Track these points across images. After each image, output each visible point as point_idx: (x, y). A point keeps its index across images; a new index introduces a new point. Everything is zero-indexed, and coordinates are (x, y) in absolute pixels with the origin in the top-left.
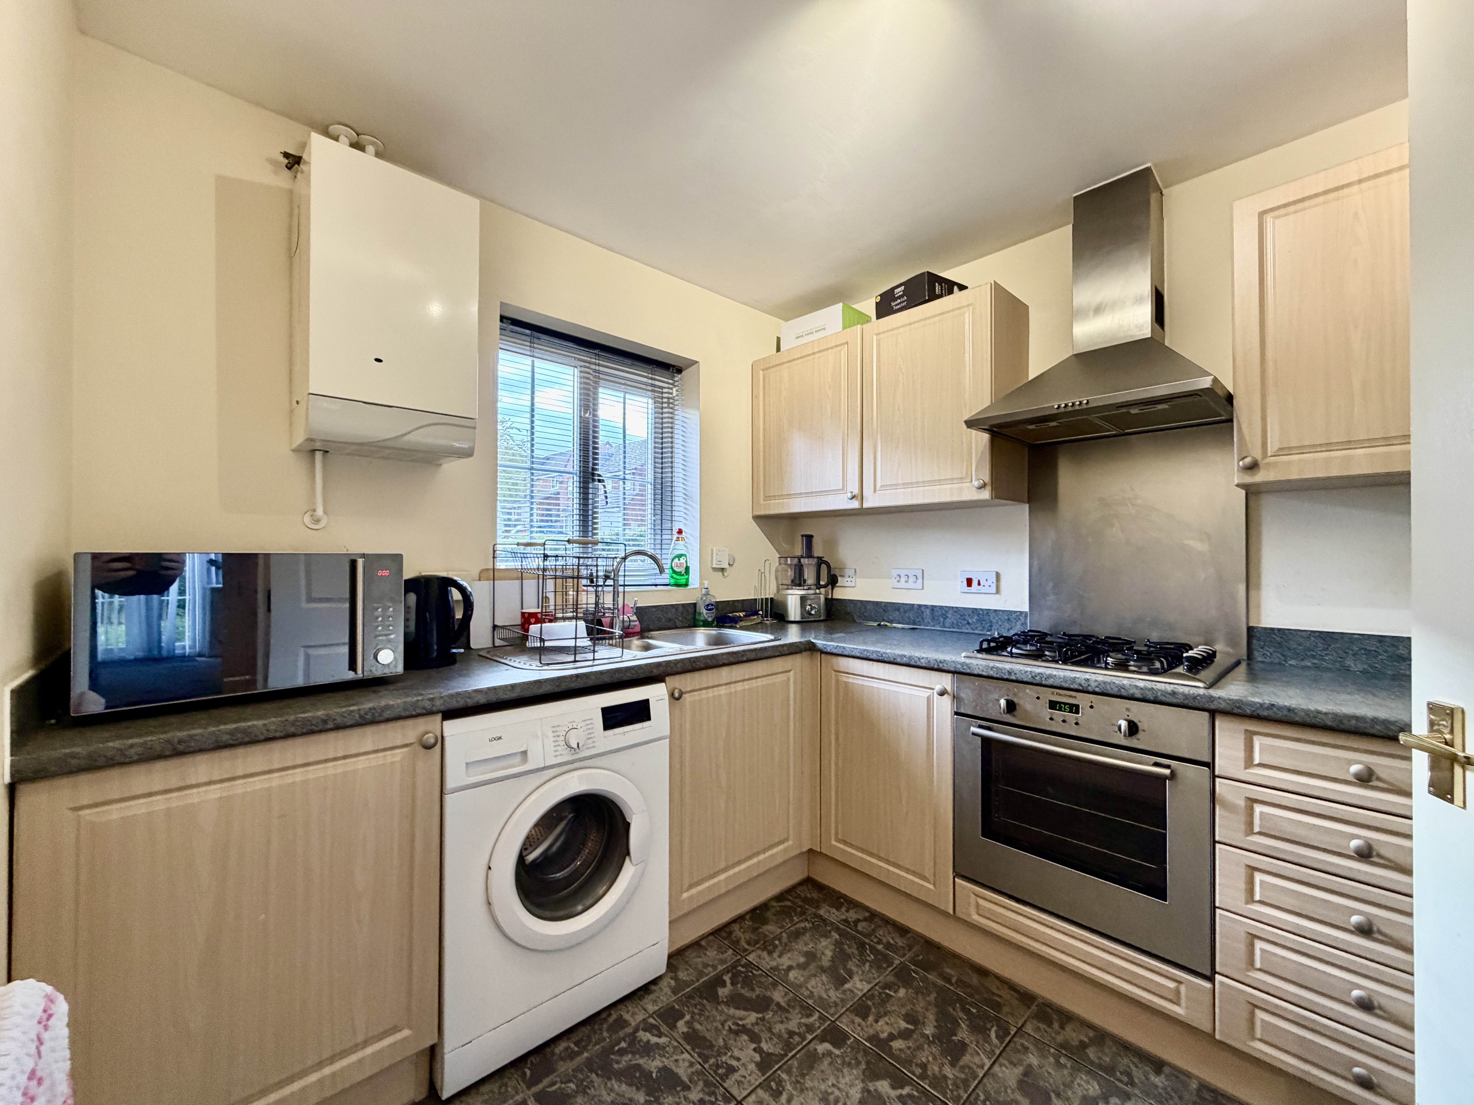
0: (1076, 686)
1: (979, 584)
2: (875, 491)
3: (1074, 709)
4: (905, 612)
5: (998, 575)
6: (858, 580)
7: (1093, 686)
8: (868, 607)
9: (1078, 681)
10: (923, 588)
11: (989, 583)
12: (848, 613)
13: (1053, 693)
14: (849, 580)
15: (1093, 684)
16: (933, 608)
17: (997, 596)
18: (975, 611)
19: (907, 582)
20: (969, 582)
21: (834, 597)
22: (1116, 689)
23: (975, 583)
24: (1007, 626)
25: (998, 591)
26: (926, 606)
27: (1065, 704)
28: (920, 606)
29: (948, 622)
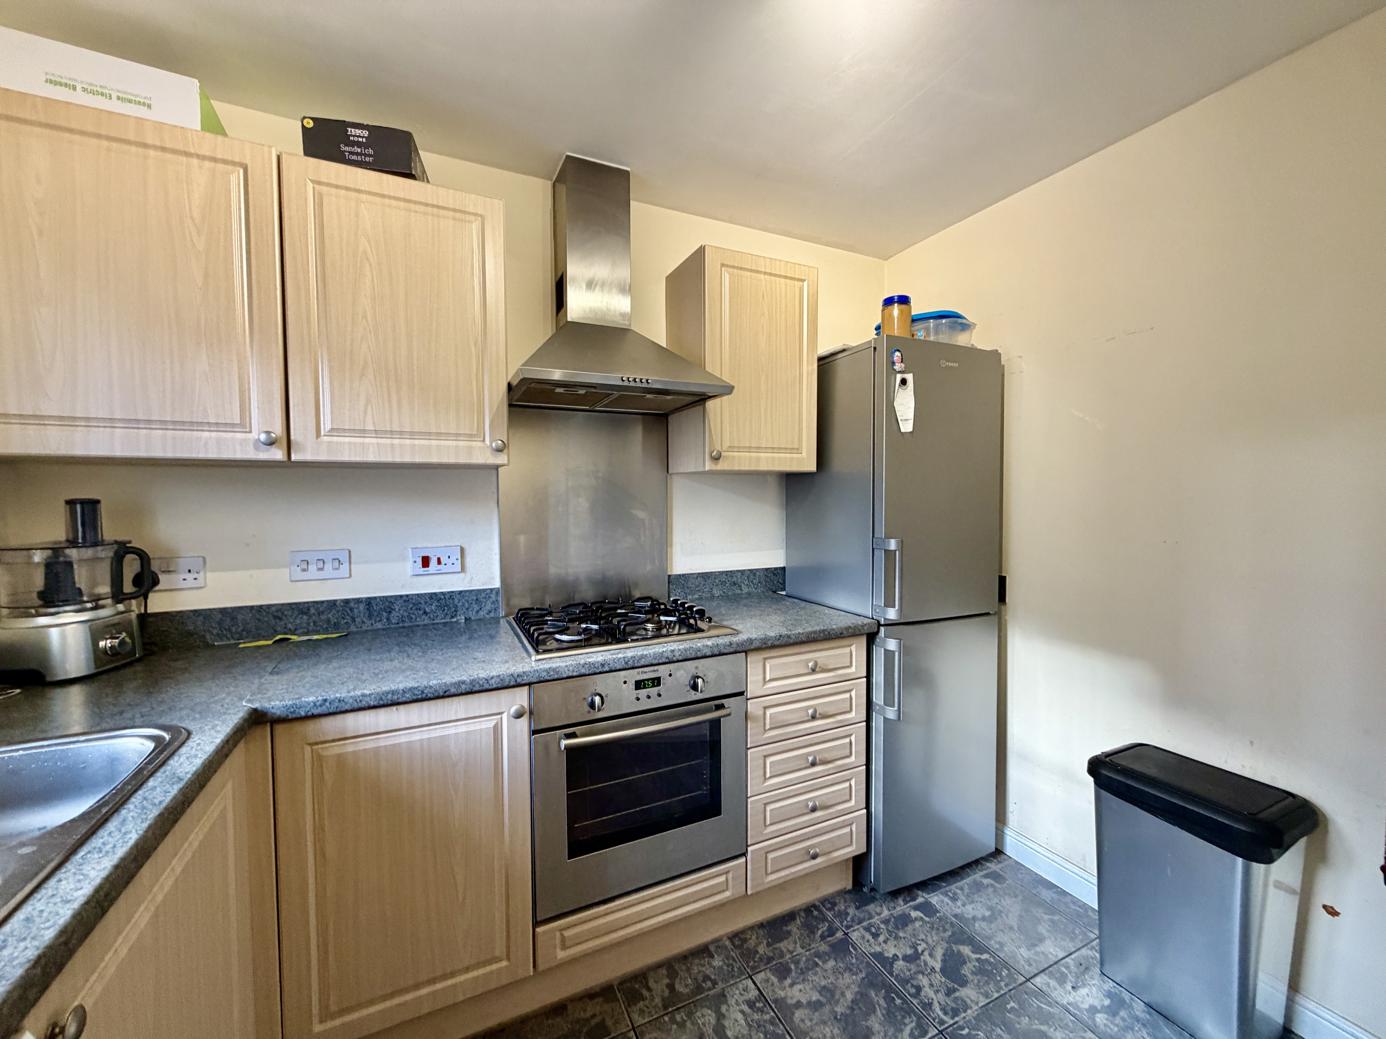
0: (664, 660)
1: (439, 562)
2: (318, 435)
3: (656, 682)
4: (320, 613)
5: (462, 550)
6: (209, 575)
7: (677, 656)
8: (240, 617)
9: (666, 655)
10: (350, 576)
11: (453, 559)
12: (190, 634)
13: (638, 673)
14: (190, 577)
15: (677, 654)
16: (369, 602)
17: (462, 575)
18: (433, 596)
19: (321, 569)
20: (426, 562)
21: (149, 611)
22: (694, 653)
23: (433, 562)
24: (476, 607)
25: (463, 569)
26: (358, 601)
27: (648, 680)
28: (347, 602)
29: (394, 617)
